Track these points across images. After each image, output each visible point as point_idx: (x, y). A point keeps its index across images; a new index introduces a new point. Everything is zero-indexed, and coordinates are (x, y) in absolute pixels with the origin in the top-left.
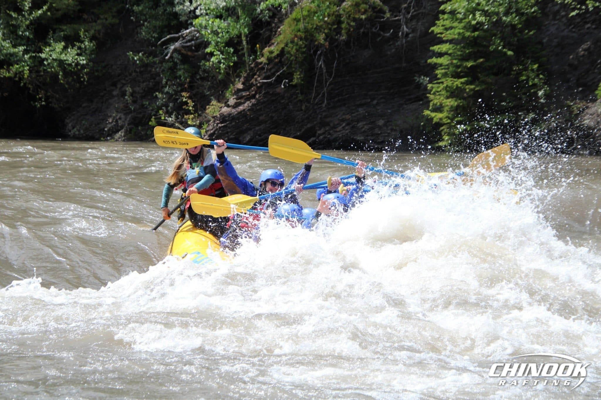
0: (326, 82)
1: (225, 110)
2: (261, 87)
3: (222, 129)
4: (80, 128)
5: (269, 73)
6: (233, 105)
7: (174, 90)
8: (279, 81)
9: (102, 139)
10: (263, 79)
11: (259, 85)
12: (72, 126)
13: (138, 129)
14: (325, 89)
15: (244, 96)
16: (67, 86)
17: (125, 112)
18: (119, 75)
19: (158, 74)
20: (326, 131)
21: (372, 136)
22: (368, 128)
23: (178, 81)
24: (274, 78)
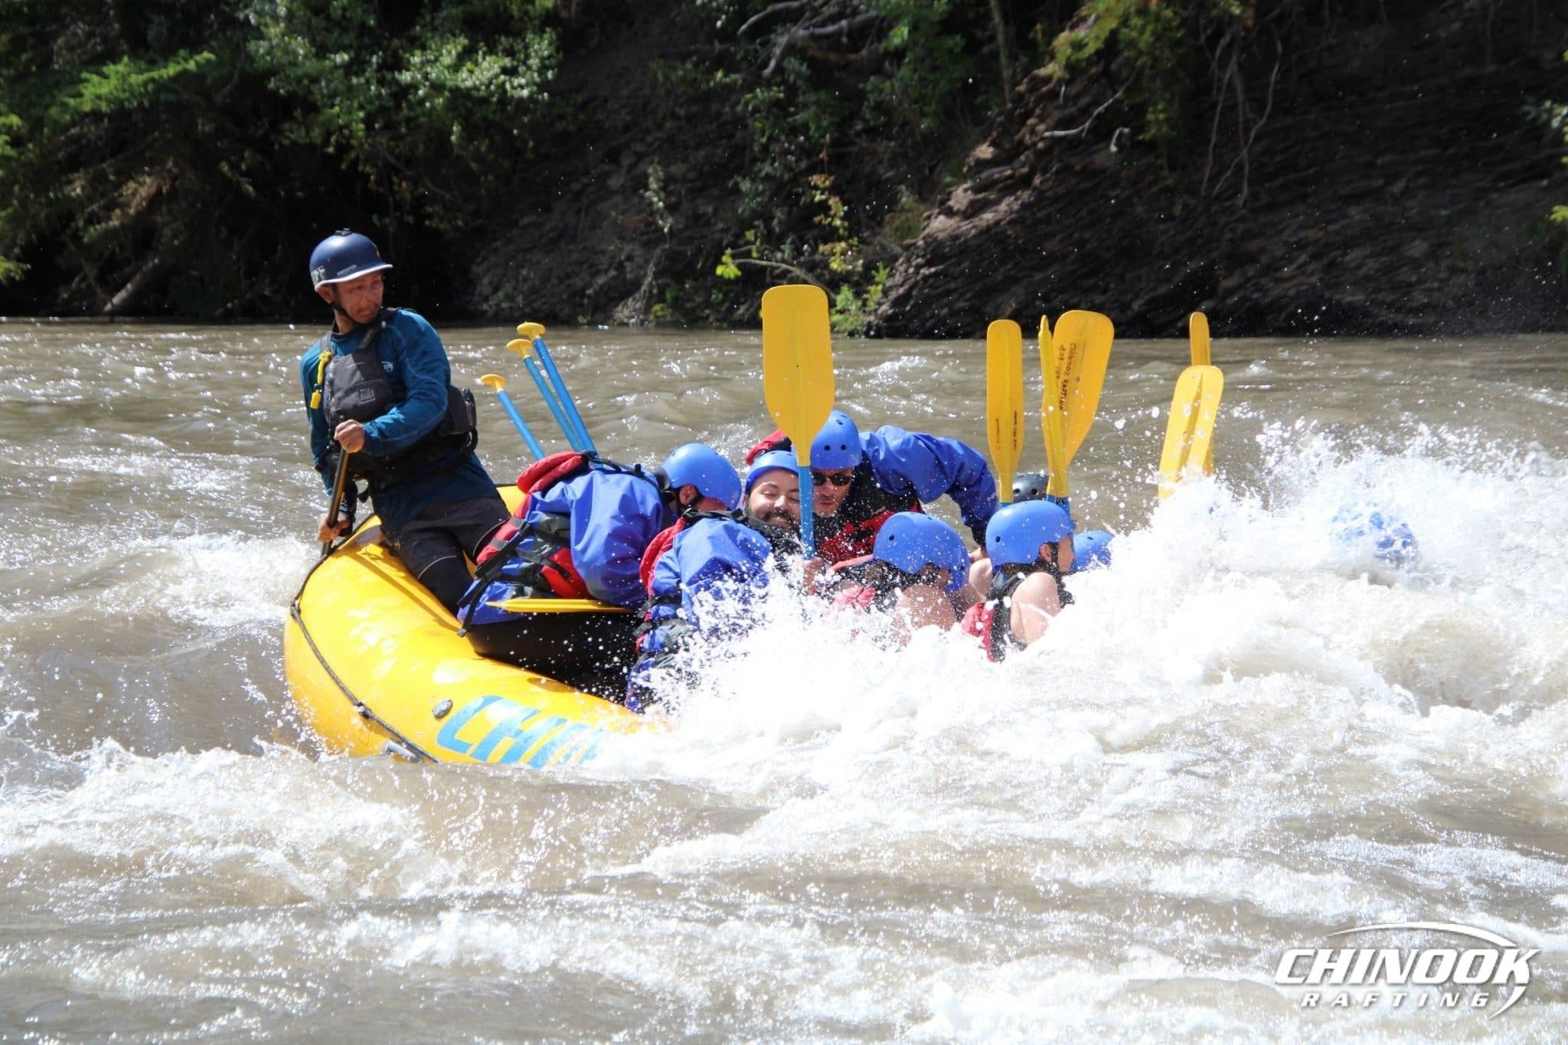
0: (1247, 130)
1: (940, 225)
2: (1048, 150)
3: (931, 281)
4: (515, 288)
5: (1072, 110)
6: (963, 208)
7: (788, 168)
8: (1101, 132)
9: (581, 319)
10: (1055, 128)
11: (1041, 145)
12: (491, 283)
13: (683, 289)
14: (1244, 152)
15: (998, 181)
16: (474, 166)
17: (645, 238)
18: (627, 128)
19: (740, 121)
20: (1248, 280)
21: (1393, 288)
22: (1377, 266)
23: (802, 138)
24: (1087, 125)
